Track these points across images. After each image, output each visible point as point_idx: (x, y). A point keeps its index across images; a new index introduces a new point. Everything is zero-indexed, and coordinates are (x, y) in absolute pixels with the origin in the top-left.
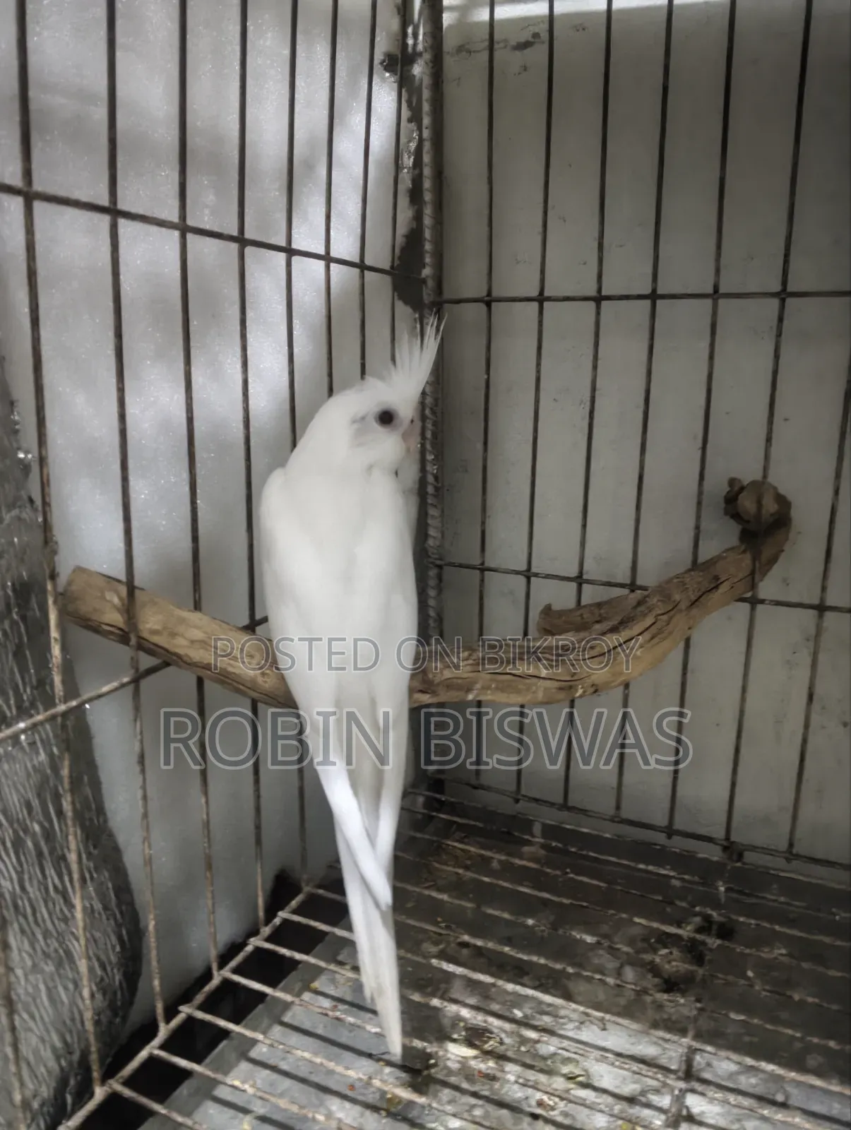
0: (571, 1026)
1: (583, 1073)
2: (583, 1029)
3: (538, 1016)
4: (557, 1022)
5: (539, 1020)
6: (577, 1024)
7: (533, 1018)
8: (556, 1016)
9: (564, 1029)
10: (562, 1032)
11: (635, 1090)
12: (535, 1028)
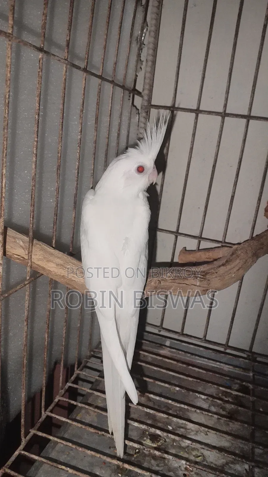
0: (193, 433)
1: (201, 455)
2: (198, 435)
3: (178, 429)
4: (187, 432)
5: (179, 431)
6: (195, 432)
7: (177, 430)
8: (186, 429)
9: (190, 435)
10: (189, 436)
11: (223, 462)
12: (178, 435)
